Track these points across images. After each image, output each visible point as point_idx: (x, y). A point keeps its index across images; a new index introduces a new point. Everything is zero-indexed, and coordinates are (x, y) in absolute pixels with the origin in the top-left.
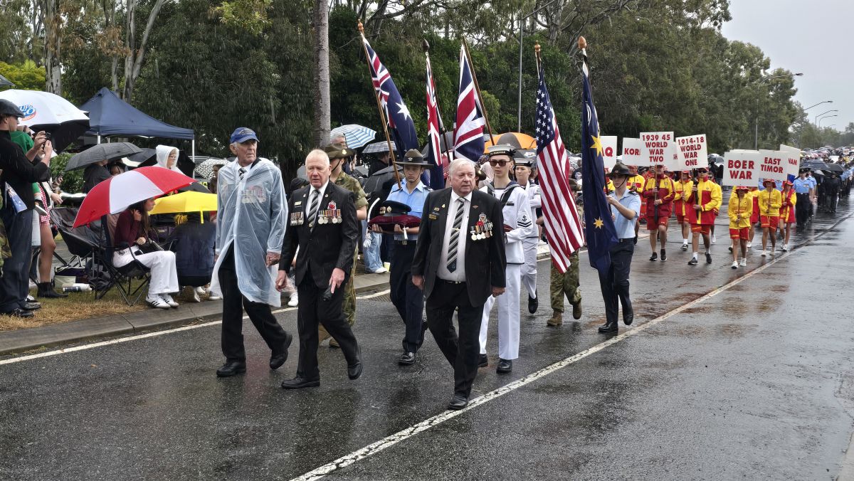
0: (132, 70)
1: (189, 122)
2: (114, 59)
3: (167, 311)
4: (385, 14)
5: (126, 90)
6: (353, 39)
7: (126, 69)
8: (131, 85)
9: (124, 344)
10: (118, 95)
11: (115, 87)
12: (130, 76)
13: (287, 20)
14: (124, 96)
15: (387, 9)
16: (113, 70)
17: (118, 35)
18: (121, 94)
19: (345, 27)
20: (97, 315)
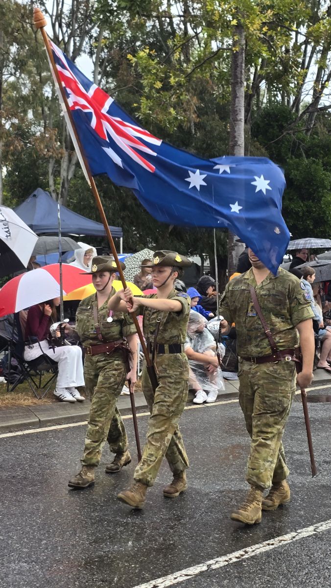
0: (68, 171)
1: (120, 220)
2: (51, 160)
3: (73, 405)
4: (319, 107)
5: (62, 191)
6: (285, 133)
7: (62, 171)
8: (66, 185)
9: (28, 435)
10: (54, 195)
11: (52, 188)
12: (66, 177)
13: (217, 117)
14: (60, 196)
15: (321, 102)
16: (50, 171)
17: (54, 137)
18: (57, 194)
19: (277, 121)
20: (7, 407)
